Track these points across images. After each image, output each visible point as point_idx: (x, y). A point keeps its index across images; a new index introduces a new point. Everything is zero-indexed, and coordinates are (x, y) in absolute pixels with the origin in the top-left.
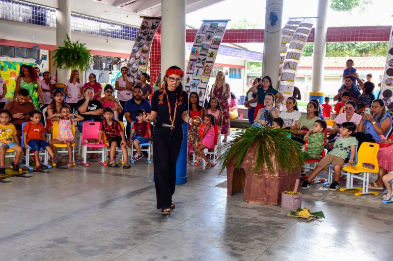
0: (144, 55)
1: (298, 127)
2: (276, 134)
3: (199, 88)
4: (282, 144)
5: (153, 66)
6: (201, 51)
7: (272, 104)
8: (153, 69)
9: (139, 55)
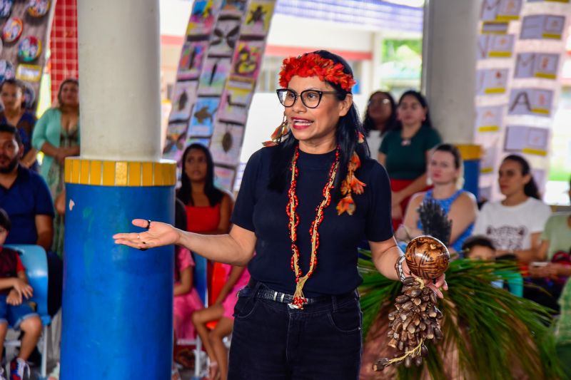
0: (31, 31)
1: (541, 254)
2: (458, 278)
3: (221, 121)
4: (482, 309)
5: (60, 56)
6: (222, 7)
7: (455, 180)
8: (60, 67)
9: (16, 34)
